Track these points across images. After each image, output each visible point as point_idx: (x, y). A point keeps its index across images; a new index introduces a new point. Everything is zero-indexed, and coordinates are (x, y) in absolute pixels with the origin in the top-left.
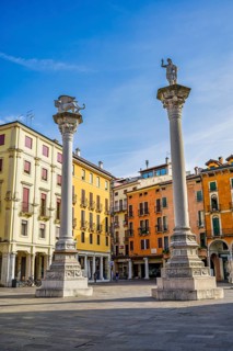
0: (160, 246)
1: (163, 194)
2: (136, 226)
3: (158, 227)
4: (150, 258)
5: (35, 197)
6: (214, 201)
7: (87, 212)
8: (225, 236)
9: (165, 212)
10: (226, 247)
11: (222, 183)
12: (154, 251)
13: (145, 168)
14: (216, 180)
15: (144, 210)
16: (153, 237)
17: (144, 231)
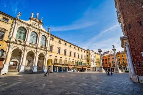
0: (110, 66)
1: (109, 57)
2: (105, 62)
3: (109, 63)
4: (108, 68)
5: (92, 59)
6: (119, 59)
7: (97, 60)
8: (121, 65)
9: (110, 60)
10: (122, 66)
11: (120, 56)
12: (108, 67)
13: (104, 52)
14: (119, 55)
15: (106, 60)
16: (108, 64)
17: (106, 63)
